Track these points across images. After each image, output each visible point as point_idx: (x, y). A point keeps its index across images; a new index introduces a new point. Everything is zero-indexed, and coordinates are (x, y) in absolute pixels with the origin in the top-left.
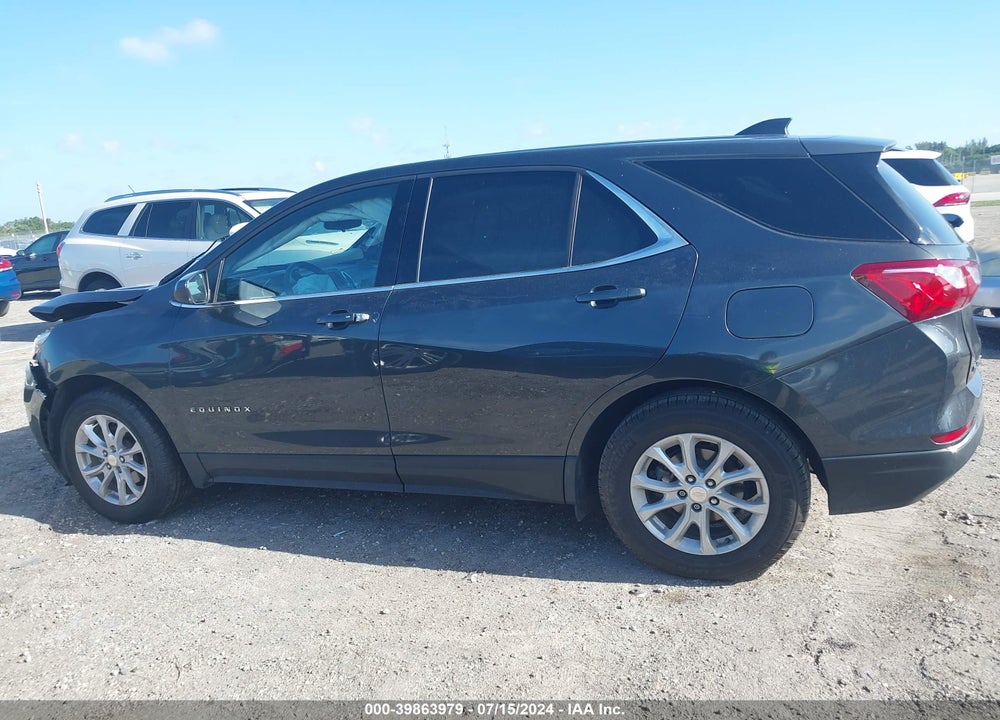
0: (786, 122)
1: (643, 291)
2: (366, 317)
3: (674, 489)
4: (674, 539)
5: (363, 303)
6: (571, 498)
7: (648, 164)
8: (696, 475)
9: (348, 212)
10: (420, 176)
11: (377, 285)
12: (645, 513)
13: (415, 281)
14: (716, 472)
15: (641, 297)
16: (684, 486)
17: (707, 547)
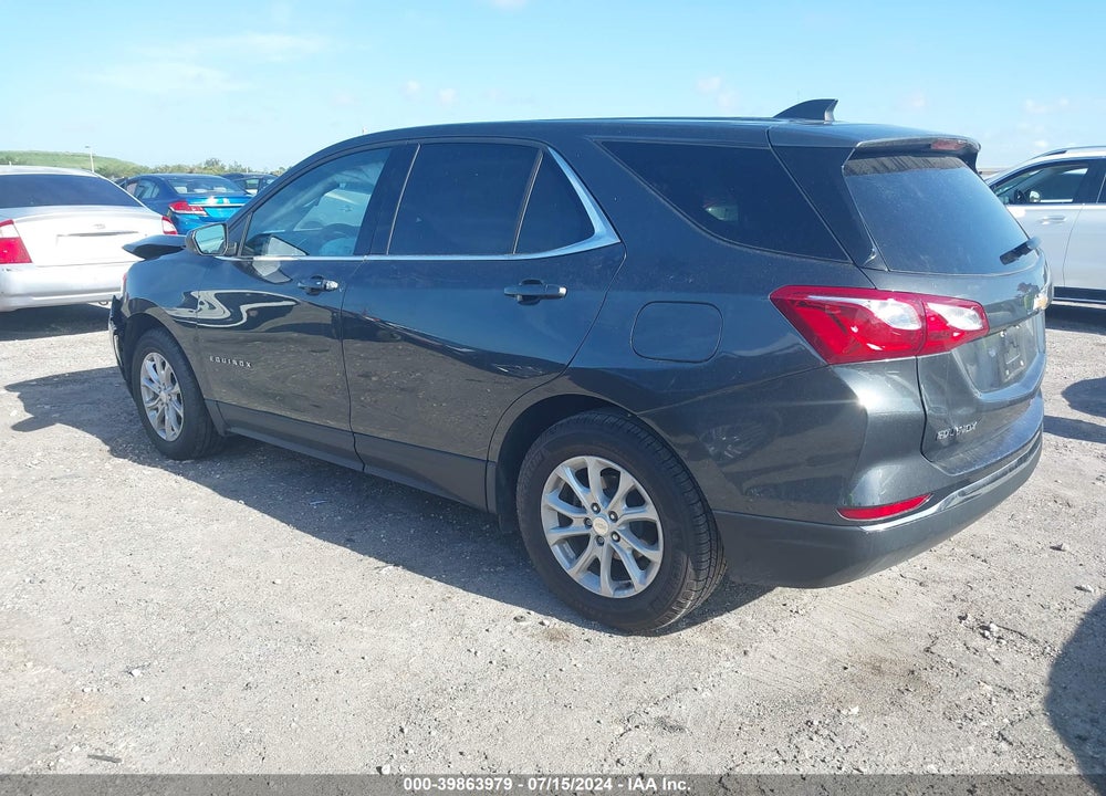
0: (829, 104)
1: (563, 291)
2: (334, 285)
3: (580, 516)
4: (576, 571)
5: (336, 270)
6: (492, 507)
7: (609, 145)
8: (600, 505)
9: (355, 175)
10: (410, 142)
11: (355, 254)
12: (553, 536)
13: (384, 254)
14: (618, 504)
15: (559, 296)
16: (590, 514)
17: (605, 587)
